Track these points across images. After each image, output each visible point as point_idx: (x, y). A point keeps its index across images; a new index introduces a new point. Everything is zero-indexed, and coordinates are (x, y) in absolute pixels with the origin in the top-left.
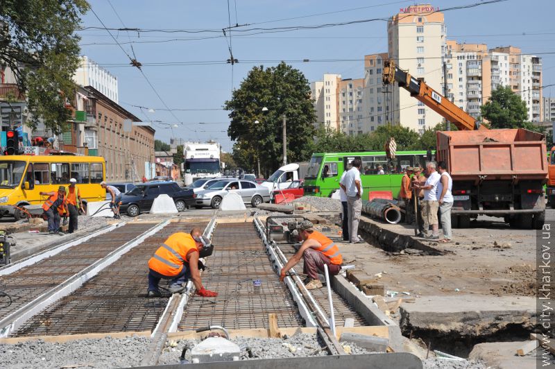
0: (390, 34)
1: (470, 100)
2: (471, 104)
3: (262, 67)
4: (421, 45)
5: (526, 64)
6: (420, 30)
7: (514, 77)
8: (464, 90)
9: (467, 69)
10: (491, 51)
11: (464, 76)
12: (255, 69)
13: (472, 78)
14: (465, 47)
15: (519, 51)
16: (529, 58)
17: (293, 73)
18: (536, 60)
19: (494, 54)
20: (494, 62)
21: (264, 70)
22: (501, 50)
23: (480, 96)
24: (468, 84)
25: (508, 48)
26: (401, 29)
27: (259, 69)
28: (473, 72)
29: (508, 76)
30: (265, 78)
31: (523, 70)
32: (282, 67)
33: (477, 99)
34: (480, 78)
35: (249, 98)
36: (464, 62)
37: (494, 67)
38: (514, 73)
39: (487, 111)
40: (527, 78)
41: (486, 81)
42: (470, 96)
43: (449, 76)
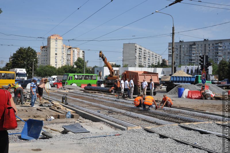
1: (67, 60)
2: (68, 61)
3: (23, 47)
4: (56, 45)
6: (56, 41)
7: (78, 55)
8: (66, 57)
9: (67, 52)
11: (66, 54)
12: (21, 48)
13: (68, 55)
14: (67, 47)
15: (79, 49)
16: (82, 51)
17: (32, 50)
19: (74, 49)
20: (74, 51)
21: (24, 48)
22: (75, 48)
23: (70, 59)
24: (67, 56)
25: (77, 48)
26: (51, 40)
27: (22, 48)
28: (68, 53)
29: (77, 55)
30: (24, 51)
31: (80, 54)
32: (29, 48)
33: (69, 60)
34: (70, 55)
35: (19, 56)
36: (66, 50)
37: (74, 52)
38: (78, 54)
39: (76, 64)
40: (81, 56)
41: (72, 56)
42: (68, 59)
43: (63, 54)
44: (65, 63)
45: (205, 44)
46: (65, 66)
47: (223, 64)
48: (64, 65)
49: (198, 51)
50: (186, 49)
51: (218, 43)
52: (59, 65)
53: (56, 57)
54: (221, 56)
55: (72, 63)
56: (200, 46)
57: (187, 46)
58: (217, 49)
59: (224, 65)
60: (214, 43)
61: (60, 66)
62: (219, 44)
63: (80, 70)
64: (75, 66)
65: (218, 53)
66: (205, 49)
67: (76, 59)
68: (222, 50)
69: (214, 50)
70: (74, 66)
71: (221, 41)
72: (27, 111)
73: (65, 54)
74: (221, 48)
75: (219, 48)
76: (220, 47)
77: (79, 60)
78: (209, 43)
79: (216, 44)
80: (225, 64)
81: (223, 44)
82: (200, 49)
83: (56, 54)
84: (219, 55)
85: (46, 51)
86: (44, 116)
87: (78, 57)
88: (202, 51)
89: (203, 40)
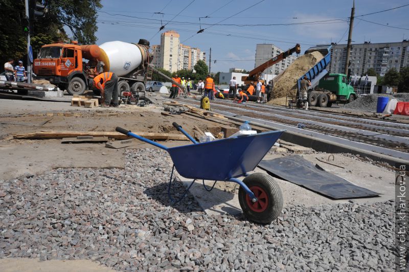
0: (162, 39)
1: (184, 64)
4: (172, 44)
5: (202, 54)
6: (172, 39)
8: (183, 60)
9: (184, 54)
10: (191, 49)
11: (183, 56)
13: (186, 57)
14: (184, 47)
15: (200, 50)
16: (202, 53)
18: (204, 54)
19: (193, 50)
20: (192, 53)
22: (194, 49)
25: (197, 48)
26: (165, 38)
28: (186, 55)
29: (196, 57)
31: (201, 56)
33: (186, 64)
34: (188, 57)
36: (183, 51)
38: (198, 57)
39: (196, 68)
40: (202, 59)
41: (190, 58)
42: (185, 62)
43: (180, 55)
44: (181, 68)
45: (366, 49)
46: (182, 70)
47: (392, 75)
48: (180, 69)
49: (355, 58)
50: (339, 55)
51: (383, 47)
52: (174, 70)
53: (171, 59)
54: (385, 65)
55: (189, 68)
56: (358, 50)
57: (341, 50)
58: (381, 56)
59: (393, 77)
60: (378, 47)
61: (176, 71)
62: (385, 49)
63: (201, 76)
64: (194, 71)
65: (382, 61)
66: (365, 55)
67: (195, 63)
68: (388, 58)
69: (377, 57)
70: (192, 71)
71: (387, 45)
72: (142, 116)
73: (181, 55)
74: (387, 55)
75: (384, 55)
76: (385, 53)
77: (200, 63)
78: (370, 46)
79: (381, 48)
80: (395, 74)
81: (390, 48)
82: (358, 54)
83: (171, 56)
84: (383, 64)
85: (159, 51)
86: (189, 130)
87: (198, 60)
88: (360, 58)
89: (363, 43)
